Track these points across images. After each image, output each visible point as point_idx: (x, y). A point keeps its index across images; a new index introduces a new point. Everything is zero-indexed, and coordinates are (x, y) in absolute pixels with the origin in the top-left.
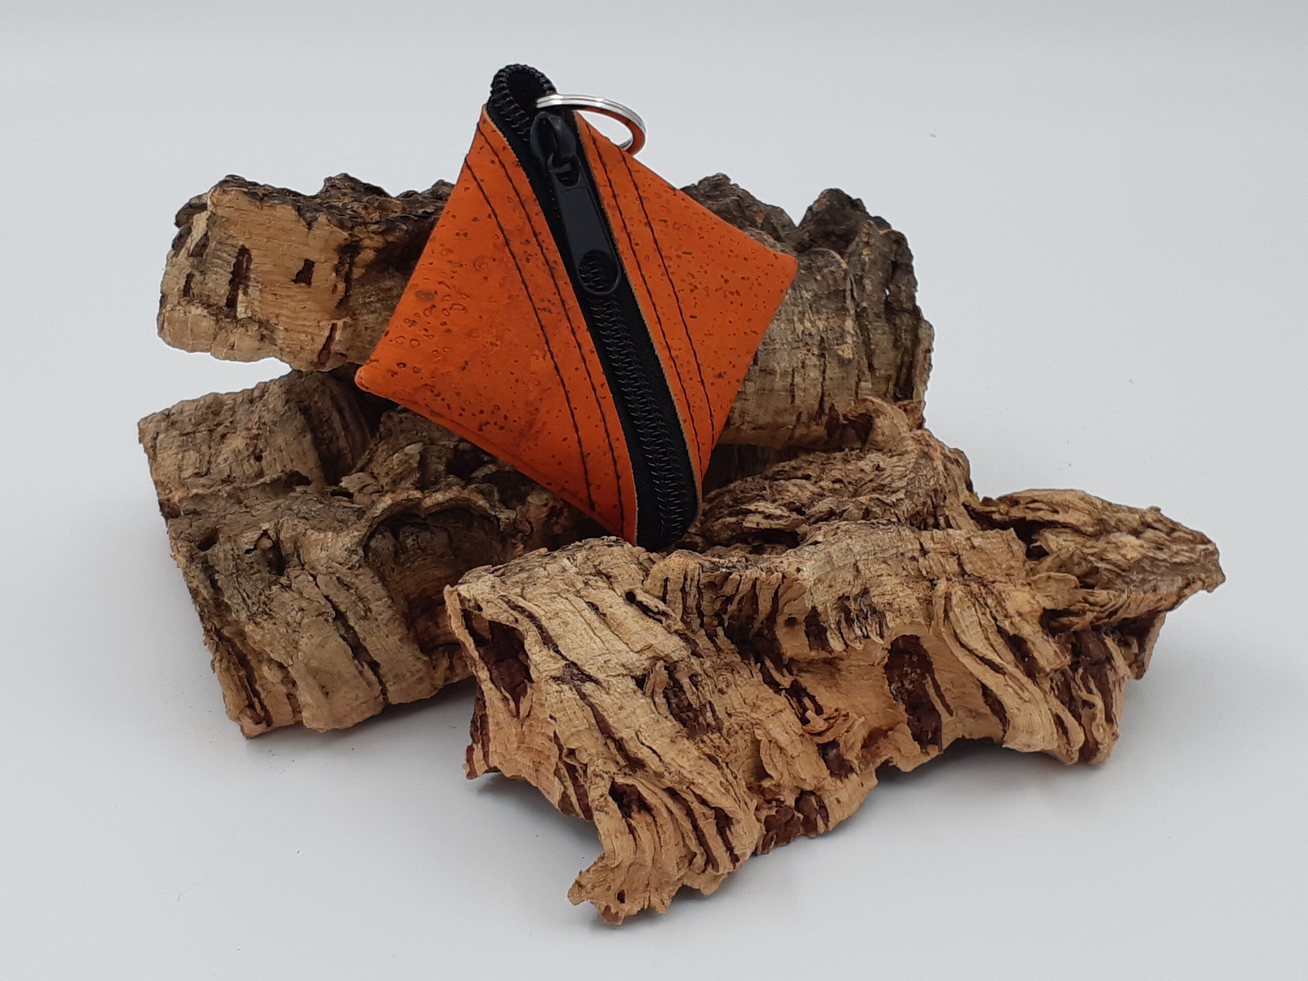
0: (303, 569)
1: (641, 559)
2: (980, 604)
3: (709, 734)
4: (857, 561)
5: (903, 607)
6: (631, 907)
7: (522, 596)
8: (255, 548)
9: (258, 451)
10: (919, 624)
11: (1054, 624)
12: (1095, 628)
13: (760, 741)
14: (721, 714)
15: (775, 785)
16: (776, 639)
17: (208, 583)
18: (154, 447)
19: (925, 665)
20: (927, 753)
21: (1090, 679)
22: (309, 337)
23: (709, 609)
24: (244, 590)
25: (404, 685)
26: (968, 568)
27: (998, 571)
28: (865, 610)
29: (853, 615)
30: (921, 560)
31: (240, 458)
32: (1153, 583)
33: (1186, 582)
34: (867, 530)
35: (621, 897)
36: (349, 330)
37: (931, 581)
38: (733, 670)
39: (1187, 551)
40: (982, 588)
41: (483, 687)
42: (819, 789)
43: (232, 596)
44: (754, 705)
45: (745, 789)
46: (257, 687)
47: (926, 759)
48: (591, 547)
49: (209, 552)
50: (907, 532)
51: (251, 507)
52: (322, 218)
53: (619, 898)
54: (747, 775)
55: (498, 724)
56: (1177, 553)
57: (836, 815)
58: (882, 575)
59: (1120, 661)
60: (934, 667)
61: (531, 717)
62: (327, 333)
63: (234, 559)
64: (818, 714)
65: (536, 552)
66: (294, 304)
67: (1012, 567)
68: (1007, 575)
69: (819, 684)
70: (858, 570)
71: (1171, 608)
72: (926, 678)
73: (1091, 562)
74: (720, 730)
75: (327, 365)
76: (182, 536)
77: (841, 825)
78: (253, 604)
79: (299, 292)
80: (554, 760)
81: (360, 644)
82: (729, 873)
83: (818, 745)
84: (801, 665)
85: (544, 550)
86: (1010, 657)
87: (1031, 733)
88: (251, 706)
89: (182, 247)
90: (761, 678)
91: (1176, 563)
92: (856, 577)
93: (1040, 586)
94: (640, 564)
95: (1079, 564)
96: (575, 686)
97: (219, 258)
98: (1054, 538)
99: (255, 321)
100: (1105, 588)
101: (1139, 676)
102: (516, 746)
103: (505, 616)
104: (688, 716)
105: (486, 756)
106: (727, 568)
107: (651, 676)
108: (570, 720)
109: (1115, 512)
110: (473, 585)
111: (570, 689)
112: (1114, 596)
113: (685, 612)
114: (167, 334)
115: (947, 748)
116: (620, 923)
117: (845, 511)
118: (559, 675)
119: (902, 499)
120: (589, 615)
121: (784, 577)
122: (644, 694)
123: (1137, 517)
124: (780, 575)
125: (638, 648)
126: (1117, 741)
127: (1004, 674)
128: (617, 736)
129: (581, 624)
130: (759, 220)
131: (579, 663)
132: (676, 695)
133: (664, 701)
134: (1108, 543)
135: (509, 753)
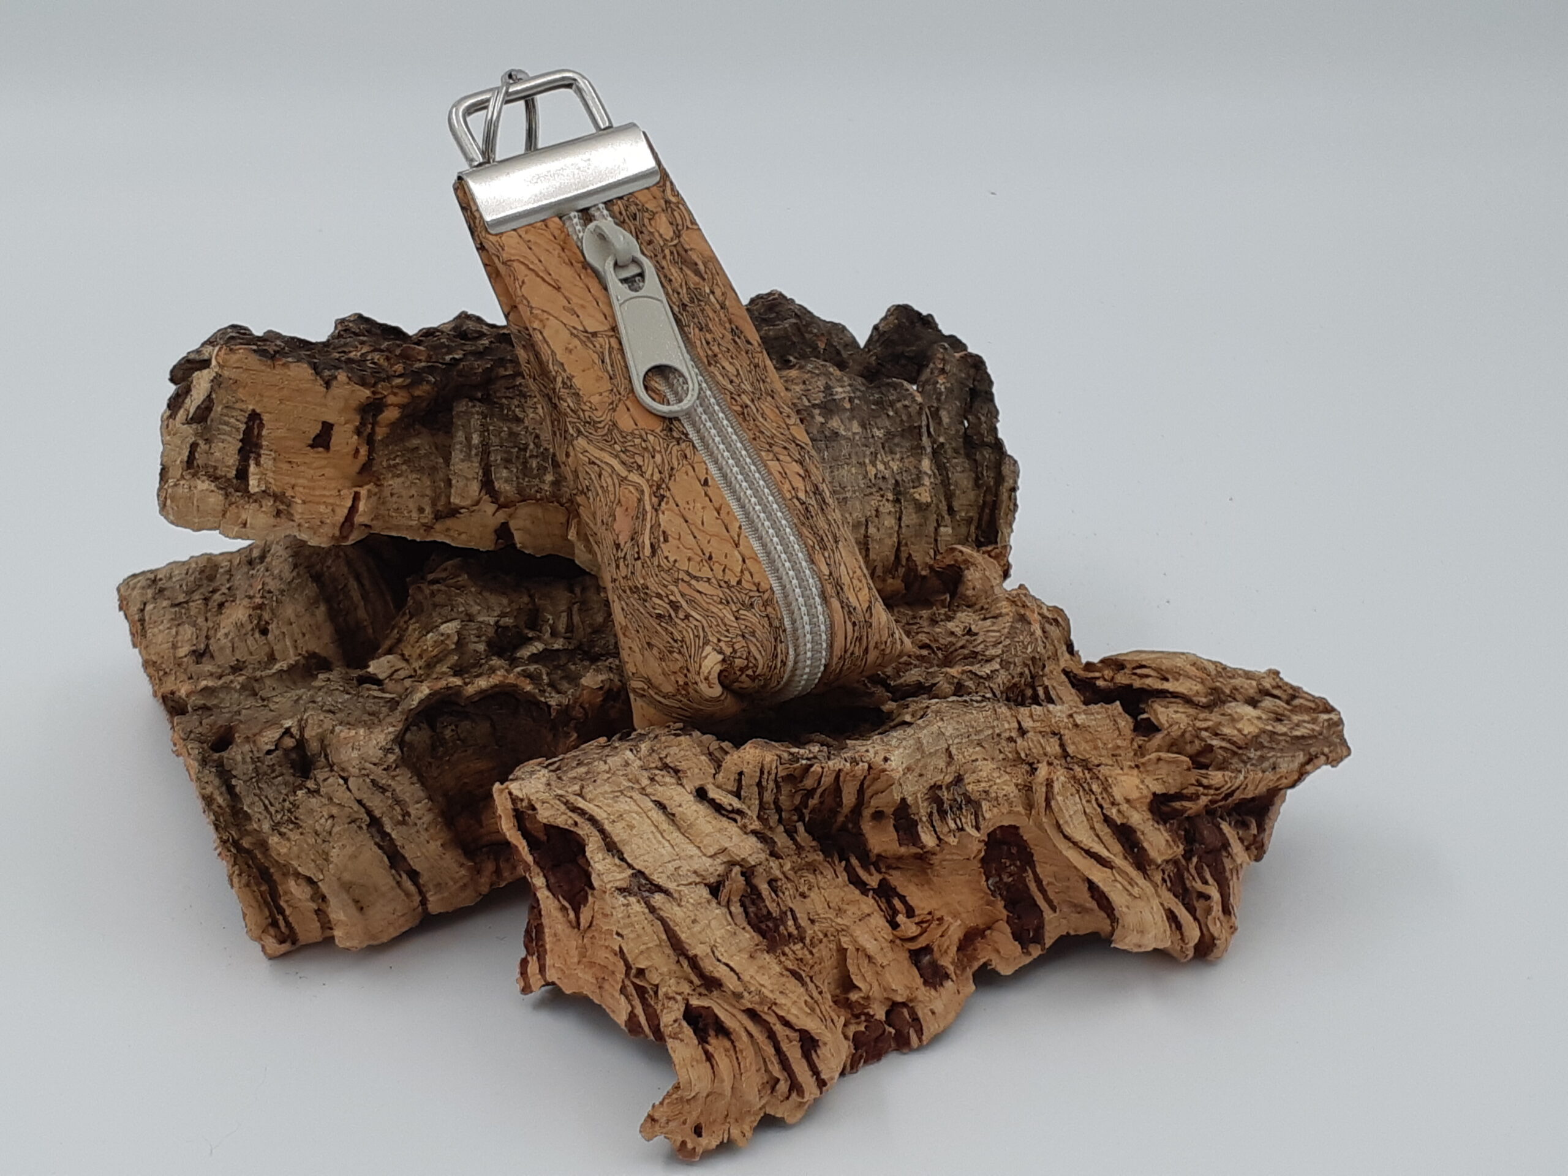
0: (332, 770)
1: (711, 749)
2: (1084, 790)
3: (791, 945)
4: (949, 746)
5: (1001, 795)
6: (709, 1141)
7: (580, 795)
8: (276, 749)
9: (263, 623)
10: (1019, 813)
11: (1165, 809)
12: (1210, 812)
13: (846, 950)
14: (803, 922)
15: (863, 998)
16: (862, 835)
17: (224, 789)
19: (1026, 857)
20: (1029, 954)
21: (1205, 867)
22: (330, 508)
23: (788, 803)
24: (266, 797)
25: (446, 893)
26: (1071, 749)
27: (1104, 752)
28: (959, 800)
29: (946, 806)
30: (1019, 741)
31: (243, 632)
32: (1271, 761)
33: (1307, 757)
34: (960, 709)
35: (698, 1131)
36: (374, 499)
37: (1031, 764)
38: (815, 870)
39: (1308, 722)
40: (1086, 771)
41: (538, 894)
42: (911, 1001)
43: (253, 803)
44: (840, 910)
45: (831, 1004)
46: (282, 903)
47: (1028, 960)
48: (656, 737)
49: (225, 754)
50: (1003, 710)
51: (268, 699)
52: (342, 376)
53: (695, 1132)
54: (833, 986)
55: (555, 934)
56: (1298, 725)
57: (930, 1027)
58: (977, 760)
59: (1237, 848)
60: (1035, 858)
61: (593, 929)
62: (349, 504)
63: (253, 762)
64: (908, 917)
65: (594, 743)
66: (312, 472)
67: (1119, 747)
68: (1113, 755)
69: (910, 881)
70: (950, 756)
71: (1293, 785)
72: (1026, 871)
73: (1202, 739)
74: (803, 940)
75: (351, 538)
76: (192, 736)
77: (936, 1038)
78: (277, 811)
79: (317, 457)
80: (620, 975)
81: (398, 852)
82: (815, 1099)
83: (910, 951)
84: (889, 861)
85: (602, 740)
86: (1117, 848)
87: (1142, 932)
89: (180, 408)
90: (846, 878)
91: (1297, 737)
92: (949, 764)
93: (1149, 768)
94: (710, 754)
95: (1192, 742)
96: (643, 898)
97: (227, 424)
98: (1163, 709)
99: (269, 495)
100: (1220, 769)
101: (1258, 859)
102: (576, 960)
103: (563, 819)
104: (767, 926)
105: (542, 969)
106: (808, 759)
107: (727, 883)
108: (639, 936)
109: (1230, 677)
110: (526, 783)
111: (638, 901)
112: (1230, 778)
113: (762, 806)
114: (171, 511)
115: (1051, 947)
116: (697, 1159)
117: (935, 685)
118: (625, 886)
119: (997, 670)
120: (657, 815)
121: (870, 768)
122: (719, 903)
123: (1254, 683)
124: (866, 765)
125: (712, 851)
126: (1237, 934)
127: (1112, 868)
128: (691, 953)
129: (647, 827)
130: (821, 345)
131: (647, 872)
132: (753, 903)
133: (741, 910)
134: (1223, 715)
135: (568, 969)
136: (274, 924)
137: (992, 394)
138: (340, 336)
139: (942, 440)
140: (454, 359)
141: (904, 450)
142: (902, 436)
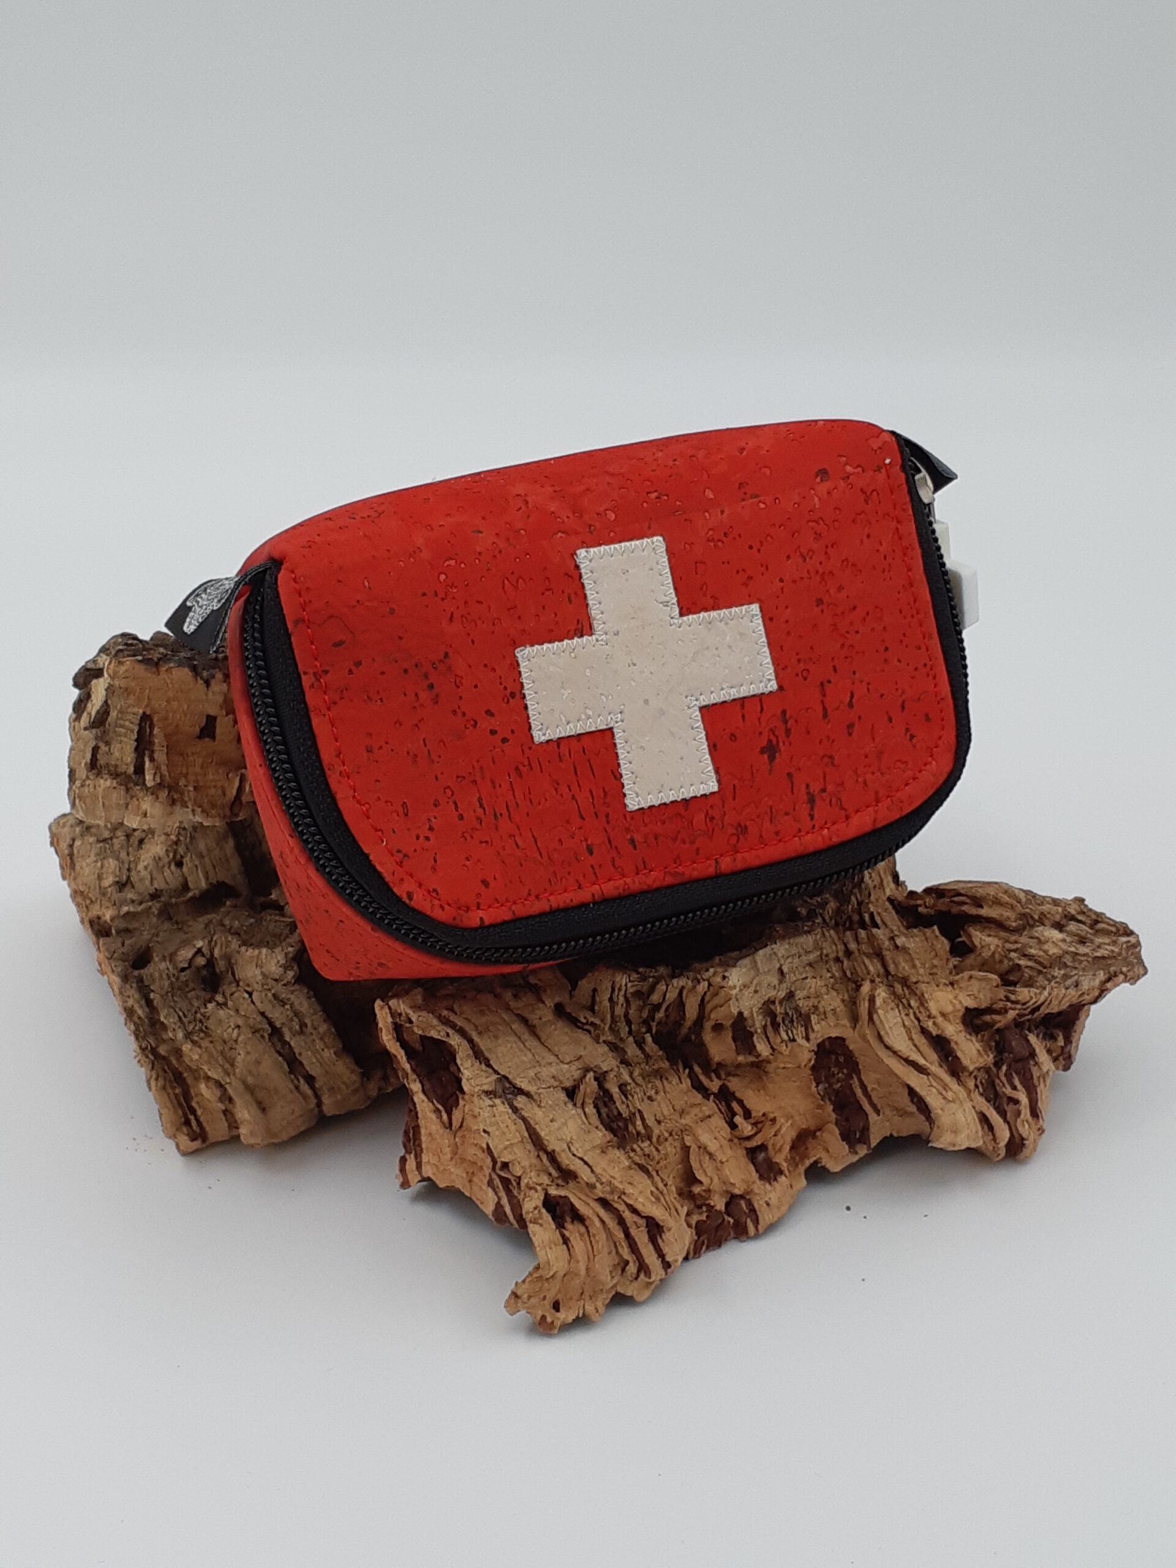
0: (238, 985)
2: (903, 1005)
3: (640, 1143)
4: (781, 965)
5: (828, 1009)
6: (566, 1315)
7: (452, 1010)
8: (190, 966)
9: (178, 857)
10: (844, 1026)
11: (978, 1022)
12: (1018, 1024)
13: (689, 1148)
14: (651, 1122)
15: (705, 1191)
16: (704, 1045)
17: (143, 1002)
18: (71, 855)
19: (852, 1065)
20: (856, 1153)
21: (1014, 1075)
23: (637, 1017)
24: (181, 1010)
25: (339, 1097)
26: (892, 968)
27: (921, 971)
28: (790, 1014)
29: (779, 1019)
30: (846, 961)
31: (161, 864)
32: (1074, 979)
33: (1106, 976)
34: (792, 934)
35: (556, 1306)
37: (855, 982)
38: (661, 1077)
39: (1109, 944)
40: (905, 989)
41: (416, 1099)
42: (748, 1193)
43: (168, 1014)
44: (684, 1112)
45: (676, 1196)
46: (194, 1104)
47: (855, 1158)
49: (144, 971)
50: (832, 934)
51: (183, 924)
53: (554, 1308)
54: (678, 1180)
55: (430, 1134)
57: (766, 1217)
59: (1043, 1057)
60: (860, 1068)
61: (463, 1128)
63: (169, 978)
64: (745, 1119)
67: (936, 966)
68: (931, 974)
69: (747, 1087)
70: (783, 974)
71: (1095, 1002)
72: (853, 1078)
73: (1011, 959)
74: (649, 1138)
76: (115, 955)
77: (771, 1227)
78: (190, 1022)
80: (487, 1171)
81: (296, 1058)
82: (661, 1280)
83: (746, 1149)
84: (729, 1069)
86: (934, 1056)
87: (955, 1132)
88: (187, 1123)
90: (690, 1084)
91: (1098, 958)
92: (781, 982)
93: (962, 985)
95: (1001, 962)
96: (507, 1100)
98: (977, 933)
100: (1026, 986)
101: (1066, 1068)
102: (449, 1156)
103: (438, 1032)
104: (618, 1125)
105: (419, 1166)
107: (581, 1087)
108: (504, 1133)
109: (1039, 905)
111: (503, 1103)
112: (1036, 994)
113: (613, 1020)
115: (875, 1147)
116: (556, 1331)
118: (490, 1089)
120: (520, 1027)
121: (711, 985)
122: (575, 1105)
123: (1060, 910)
124: (706, 983)
125: (568, 1059)
126: (1044, 1136)
127: (928, 1074)
128: (550, 1149)
129: (511, 1037)
131: (510, 1077)
132: (605, 1104)
133: (594, 1111)
134: (1031, 937)
135: (442, 1164)
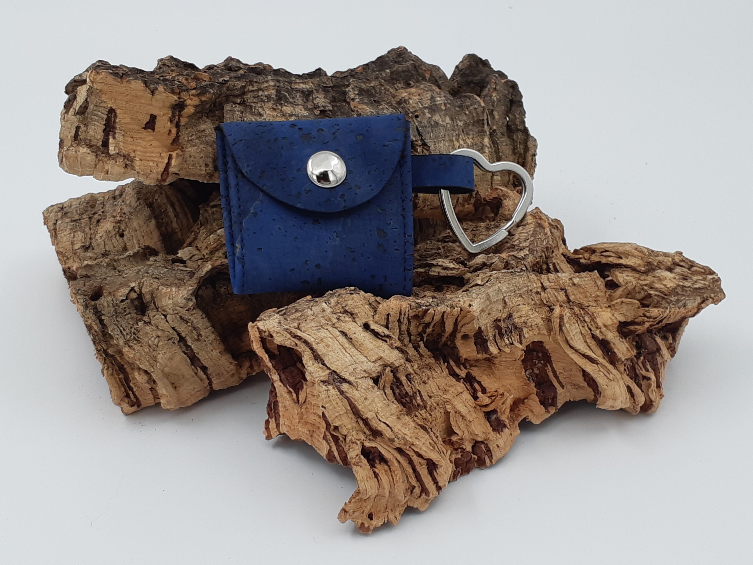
0: (158, 311)
1: (371, 301)
2: (581, 320)
3: (420, 411)
4: (504, 297)
5: (533, 324)
6: (377, 522)
7: (299, 329)
8: (126, 299)
10: (544, 334)
11: (625, 330)
12: (649, 331)
13: (450, 412)
14: (426, 398)
15: (459, 439)
16: (456, 348)
17: (98, 321)
18: (55, 230)
19: (547, 358)
20: (549, 412)
21: (647, 362)
22: (155, 163)
23: (415, 331)
24: (121, 326)
25: (223, 379)
26: (572, 298)
27: (591, 299)
28: (510, 327)
29: (503, 331)
30: (542, 293)
32: (683, 302)
33: (702, 299)
34: (509, 277)
35: (370, 517)
36: (180, 159)
37: (549, 307)
38: (430, 368)
39: (702, 280)
40: (581, 310)
41: (275, 384)
42: (486, 440)
43: (114, 329)
44: (445, 390)
45: (442, 443)
46: (131, 385)
47: (548, 415)
48: (339, 295)
49: (98, 302)
50: (533, 276)
51: (122, 271)
52: (161, 88)
53: (369, 518)
54: (443, 433)
55: (283, 407)
56: (696, 282)
57: (497, 454)
58: (519, 305)
59: (665, 351)
60: (552, 359)
61: (306, 403)
62: (166, 161)
63: (114, 306)
64: (483, 394)
65: (304, 299)
66: (145, 143)
67: (598, 296)
68: (595, 301)
69: (483, 373)
70: (505, 302)
71: (693, 316)
72: (547, 366)
73: (646, 291)
74: (425, 407)
75: (167, 181)
76: (80, 292)
77: (500, 461)
78: (127, 334)
79: (147, 135)
80: (323, 429)
81: (195, 356)
82: (435, 498)
83: (485, 413)
84: (472, 363)
85: (309, 297)
86: (600, 352)
87: (615, 400)
89: (71, 107)
90: (448, 372)
91: (696, 288)
92: (504, 307)
93: (616, 308)
94: (370, 304)
95: (639, 292)
96: (336, 386)
97: (96, 115)
98: (621, 274)
99: (121, 155)
100: (655, 307)
101: (673, 355)
102: (297, 421)
103: (289, 342)
104: (406, 400)
105: (278, 426)
106: (426, 306)
107: (383, 377)
108: (335, 407)
109: (656, 256)
110: (267, 322)
111: (334, 388)
112: (662, 312)
113: (400, 334)
114: (65, 165)
115: (560, 408)
116: (370, 532)
117: (493, 263)
118: (326, 379)
119: (527, 255)
120: (342, 339)
121: (461, 310)
122: (379, 388)
123: (670, 259)
124: (459, 309)
125: (374, 359)
126: (664, 399)
127: (597, 364)
128: (364, 417)
129: (337, 346)
130: (428, 76)
131: (338, 372)
132: (398, 387)
133: (391, 391)
134: (654, 277)
135: (293, 426)
136: (128, 396)
137: (522, 103)
138: (160, 68)
139: (495, 128)
140: (224, 80)
141: (474, 133)
142: (473, 125)
